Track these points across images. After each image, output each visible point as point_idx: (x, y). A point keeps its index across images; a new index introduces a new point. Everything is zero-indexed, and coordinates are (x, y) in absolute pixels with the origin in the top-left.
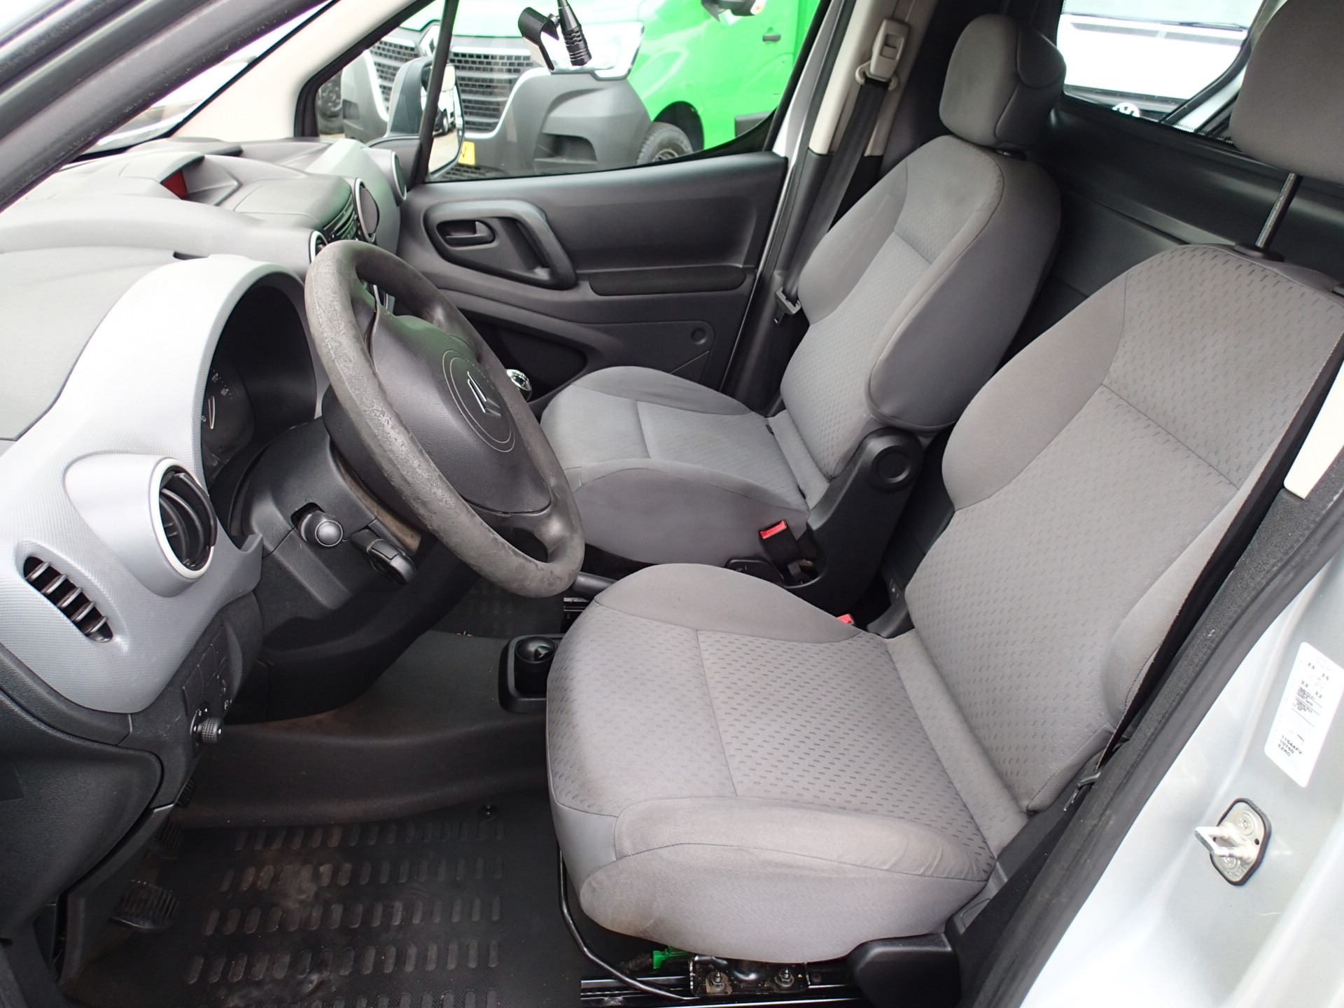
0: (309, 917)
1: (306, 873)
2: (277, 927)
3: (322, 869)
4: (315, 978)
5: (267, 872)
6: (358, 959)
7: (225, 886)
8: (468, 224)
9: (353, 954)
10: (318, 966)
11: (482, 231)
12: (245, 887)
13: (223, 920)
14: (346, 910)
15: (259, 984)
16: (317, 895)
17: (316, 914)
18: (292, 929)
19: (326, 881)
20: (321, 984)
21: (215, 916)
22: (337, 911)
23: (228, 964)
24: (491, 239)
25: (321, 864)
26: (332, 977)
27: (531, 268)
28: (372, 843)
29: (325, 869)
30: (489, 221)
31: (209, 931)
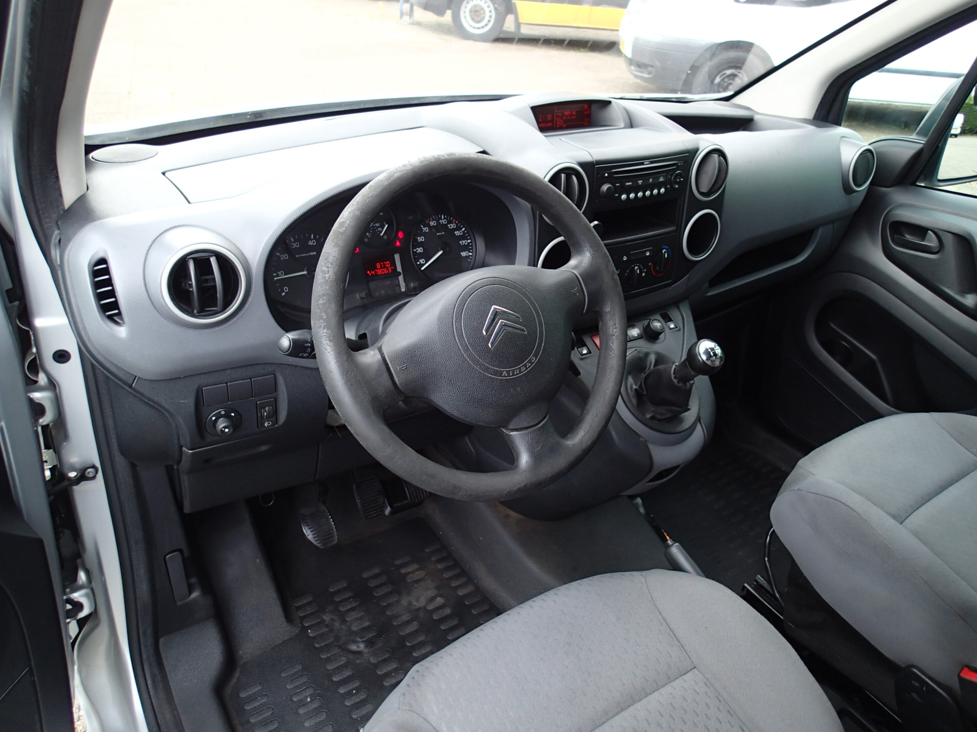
0: (400, 616)
1: (430, 593)
2: (385, 604)
3: (439, 599)
4: (362, 646)
5: (420, 574)
6: (385, 661)
7: (398, 562)
8: (921, 231)
9: (387, 656)
10: (370, 643)
11: (931, 241)
12: (403, 571)
13: (376, 576)
14: (416, 631)
15: (344, 621)
16: (418, 609)
17: (405, 617)
18: (388, 613)
19: (430, 607)
20: (359, 653)
21: (377, 571)
22: (414, 626)
23: (349, 598)
24: (936, 250)
25: (441, 596)
26: (365, 655)
27: (964, 292)
28: (474, 612)
29: (440, 601)
30: (940, 233)
31: (365, 576)
